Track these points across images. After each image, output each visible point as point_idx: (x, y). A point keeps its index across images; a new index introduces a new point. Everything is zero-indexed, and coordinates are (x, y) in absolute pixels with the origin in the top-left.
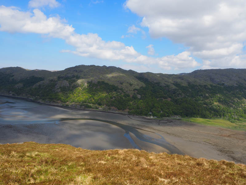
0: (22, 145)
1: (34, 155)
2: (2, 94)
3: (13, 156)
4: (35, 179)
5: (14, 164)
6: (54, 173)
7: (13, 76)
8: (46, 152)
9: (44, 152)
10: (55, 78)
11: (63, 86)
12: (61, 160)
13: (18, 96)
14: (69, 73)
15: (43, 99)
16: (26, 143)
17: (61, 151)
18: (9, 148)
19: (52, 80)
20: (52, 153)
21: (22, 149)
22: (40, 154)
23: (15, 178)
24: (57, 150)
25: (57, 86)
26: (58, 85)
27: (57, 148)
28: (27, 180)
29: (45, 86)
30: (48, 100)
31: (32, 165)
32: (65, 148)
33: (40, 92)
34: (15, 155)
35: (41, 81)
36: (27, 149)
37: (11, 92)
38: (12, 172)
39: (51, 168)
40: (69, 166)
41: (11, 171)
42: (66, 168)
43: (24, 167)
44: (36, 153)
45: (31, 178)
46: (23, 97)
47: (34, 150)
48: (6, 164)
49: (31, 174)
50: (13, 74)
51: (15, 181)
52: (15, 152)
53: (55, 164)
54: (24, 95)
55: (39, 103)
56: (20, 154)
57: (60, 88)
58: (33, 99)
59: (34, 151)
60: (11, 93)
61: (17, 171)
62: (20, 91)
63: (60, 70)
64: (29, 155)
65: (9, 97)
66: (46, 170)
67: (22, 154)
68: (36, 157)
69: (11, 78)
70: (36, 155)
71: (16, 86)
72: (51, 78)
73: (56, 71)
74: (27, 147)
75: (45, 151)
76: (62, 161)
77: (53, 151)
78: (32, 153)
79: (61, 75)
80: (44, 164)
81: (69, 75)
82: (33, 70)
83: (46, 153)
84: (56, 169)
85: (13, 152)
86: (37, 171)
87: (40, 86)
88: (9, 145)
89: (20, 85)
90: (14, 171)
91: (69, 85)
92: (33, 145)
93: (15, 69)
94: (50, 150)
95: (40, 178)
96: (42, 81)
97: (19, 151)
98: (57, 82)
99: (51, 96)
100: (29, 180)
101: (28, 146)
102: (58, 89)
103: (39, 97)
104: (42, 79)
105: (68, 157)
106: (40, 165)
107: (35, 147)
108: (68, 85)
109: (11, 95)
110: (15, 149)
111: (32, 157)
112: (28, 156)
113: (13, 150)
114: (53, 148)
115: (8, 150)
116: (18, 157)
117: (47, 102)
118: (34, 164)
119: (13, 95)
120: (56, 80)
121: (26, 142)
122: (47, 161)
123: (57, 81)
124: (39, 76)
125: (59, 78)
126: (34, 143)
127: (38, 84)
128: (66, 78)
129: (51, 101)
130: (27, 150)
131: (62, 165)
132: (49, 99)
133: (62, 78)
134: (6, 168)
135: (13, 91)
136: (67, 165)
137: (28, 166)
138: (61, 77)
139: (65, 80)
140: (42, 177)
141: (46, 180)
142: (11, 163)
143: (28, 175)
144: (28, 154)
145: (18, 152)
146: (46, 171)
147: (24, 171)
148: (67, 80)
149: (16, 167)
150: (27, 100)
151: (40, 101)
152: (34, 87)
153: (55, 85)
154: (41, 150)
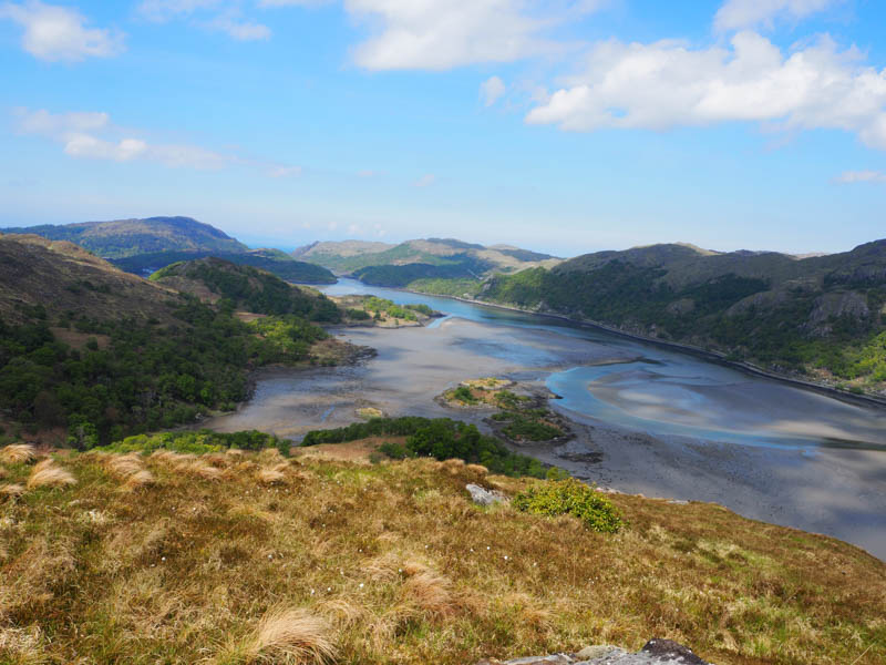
0: (684, 510)
1: (722, 554)
2: (628, 333)
3: (656, 539)
4: (739, 639)
5: (671, 569)
6: (811, 642)
7: (664, 273)
8: (769, 552)
9: (760, 551)
10: (814, 281)
11: (844, 313)
12: (837, 599)
13: (676, 341)
14: (873, 263)
15: (762, 360)
16: (696, 506)
17: (826, 561)
18: (642, 510)
19: (800, 290)
20: (791, 562)
21: (683, 522)
22: (744, 553)
23: (675, 615)
24: (811, 555)
25: (820, 314)
26: (821, 309)
27: (808, 549)
28: (712, 635)
29: (771, 313)
30: (781, 362)
31: (727, 588)
32: (842, 555)
33: (752, 334)
34: (664, 537)
35: (758, 291)
36: (699, 526)
37: (653, 327)
38: (662, 591)
39: (798, 619)
40: (868, 630)
41: (660, 587)
42: (856, 635)
43: (700, 586)
44: (733, 548)
45: (726, 633)
46: (691, 346)
47: (724, 536)
48: (646, 561)
49: (726, 618)
50: (664, 268)
51: (677, 626)
52: (662, 526)
53: (814, 608)
54: (695, 337)
55: (746, 371)
56: (678, 540)
57: (832, 319)
58: (724, 355)
59: (724, 541)
60: (653, 330)
61: (679, 595)
62: (683, 325)
63: (833, 253)
64: (708, 550)
65: (647, 343)
66: (778, 619)
67: (682, 540)
68: (731, 561)
69: (657, 281)
70: (731, 556)
71: (673, 307)
72: (797, 282)
73: (815, 258)
74: (701, 520)
75: (763, 548)
76: (840, 604)
77: (795, 557)
78: (719, 545)
79: (838, 272)
80: (768, 596)
81: (872, 271)
82: (731, 254)
83: (768, 558)
84: (815, 626)
85: (658, 528)
86: (746, 614)
87: (752, 309)
88: (643, 501)
89: (686, 304)
90: (669, 592)
91: (870, 309)
92: (722, 519)
93: (670, 250)
94: (781, 547)
95: (756, 642)
96: (761, 294)
97: (676, 526)
98: (818, 298)
99: (791, 349)
100: (720, 638)
101: (704, 517)
102: (823, 323)
103: (746, 350)
104: (760, 286)
105: (863, 595)
106: (756, 597)
107: (728, 528)
108: (866, 309)
109: (653, 336)
110: (664, 518)
111: (716, 559)
112: (704, 553)
113: (657, 520)
114: (794, 546)
115: (640, 516)
116: (672, 547)
117: (776, 369)
118: (732, 585)
119: (661, 336)
120: (815, 290)
121: (698, 503)
122: (782, 589)
123: (819, 294)
124: (752, 276)
125: (829, 282)
126: (724, 512)
127: (746, 302)
128: (859, 283)
129: (790, 369)
130: (702, 531)
131: (842, 620)
132: (784, 359)
133: (842, 281)
134: (647, 576)
135: (661, 325)
136: (862, 625)
137: (712, 586)
138: (835, 280)
139: (853, 288)
140: (765, 641)
141: (783, 656)
142: (661, 563)
143: (716, 618)
144: (703, 545)
145: (672, 530)
146: (779, 624)
147: (701, 600)
148: (863, 292)
149: (675, 578)
150: (704, 357)
151: (751, 364)
152: (730, 313)
153: (812, 308)
154: (748, 540)
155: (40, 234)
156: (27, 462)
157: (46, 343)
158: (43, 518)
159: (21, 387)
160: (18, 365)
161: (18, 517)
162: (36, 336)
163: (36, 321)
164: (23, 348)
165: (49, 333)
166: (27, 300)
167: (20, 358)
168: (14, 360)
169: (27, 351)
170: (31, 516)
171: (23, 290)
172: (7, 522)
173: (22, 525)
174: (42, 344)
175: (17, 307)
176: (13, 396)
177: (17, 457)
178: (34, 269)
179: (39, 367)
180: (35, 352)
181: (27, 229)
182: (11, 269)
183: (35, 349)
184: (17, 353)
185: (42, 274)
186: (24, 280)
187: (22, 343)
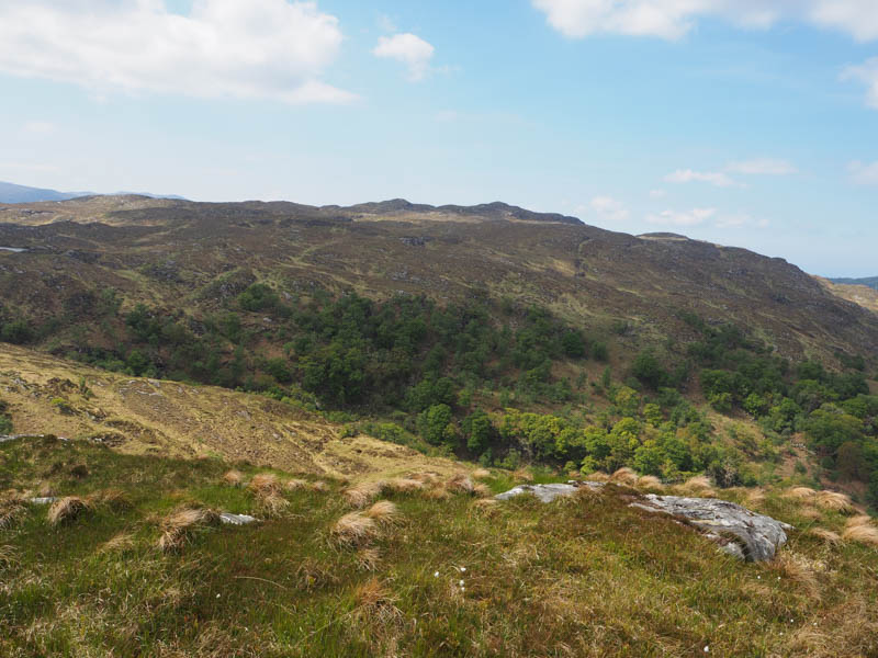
155: (870, 286)
156: (840, 512)
157: (859, 395)
158: (856, 574)
159: (828, 432)
160: (828, 411)
161: (832, 565)
162: (850, 385)
163: (853, 371)
164: (835, 396)
165: (865, 385)
166: (848, 348)
167: (832, 405)
168: (826, 405)
169: (840, 399)
170: (845, 568)
171: (845, 339)
172: (821, 565)
173: (833, 573)
174: (856, 395)
175: (837, 356)
176: (819, 439)
177: (831, 503)
178: (859, 320)
179: (849, 416)
180: (847, 401)
181: (858, 280)
182: (836, 318)
183: (847, 398)
184: (829, 399)
185: (866, 325)
186: (847, 329)
187: (836, 391)
